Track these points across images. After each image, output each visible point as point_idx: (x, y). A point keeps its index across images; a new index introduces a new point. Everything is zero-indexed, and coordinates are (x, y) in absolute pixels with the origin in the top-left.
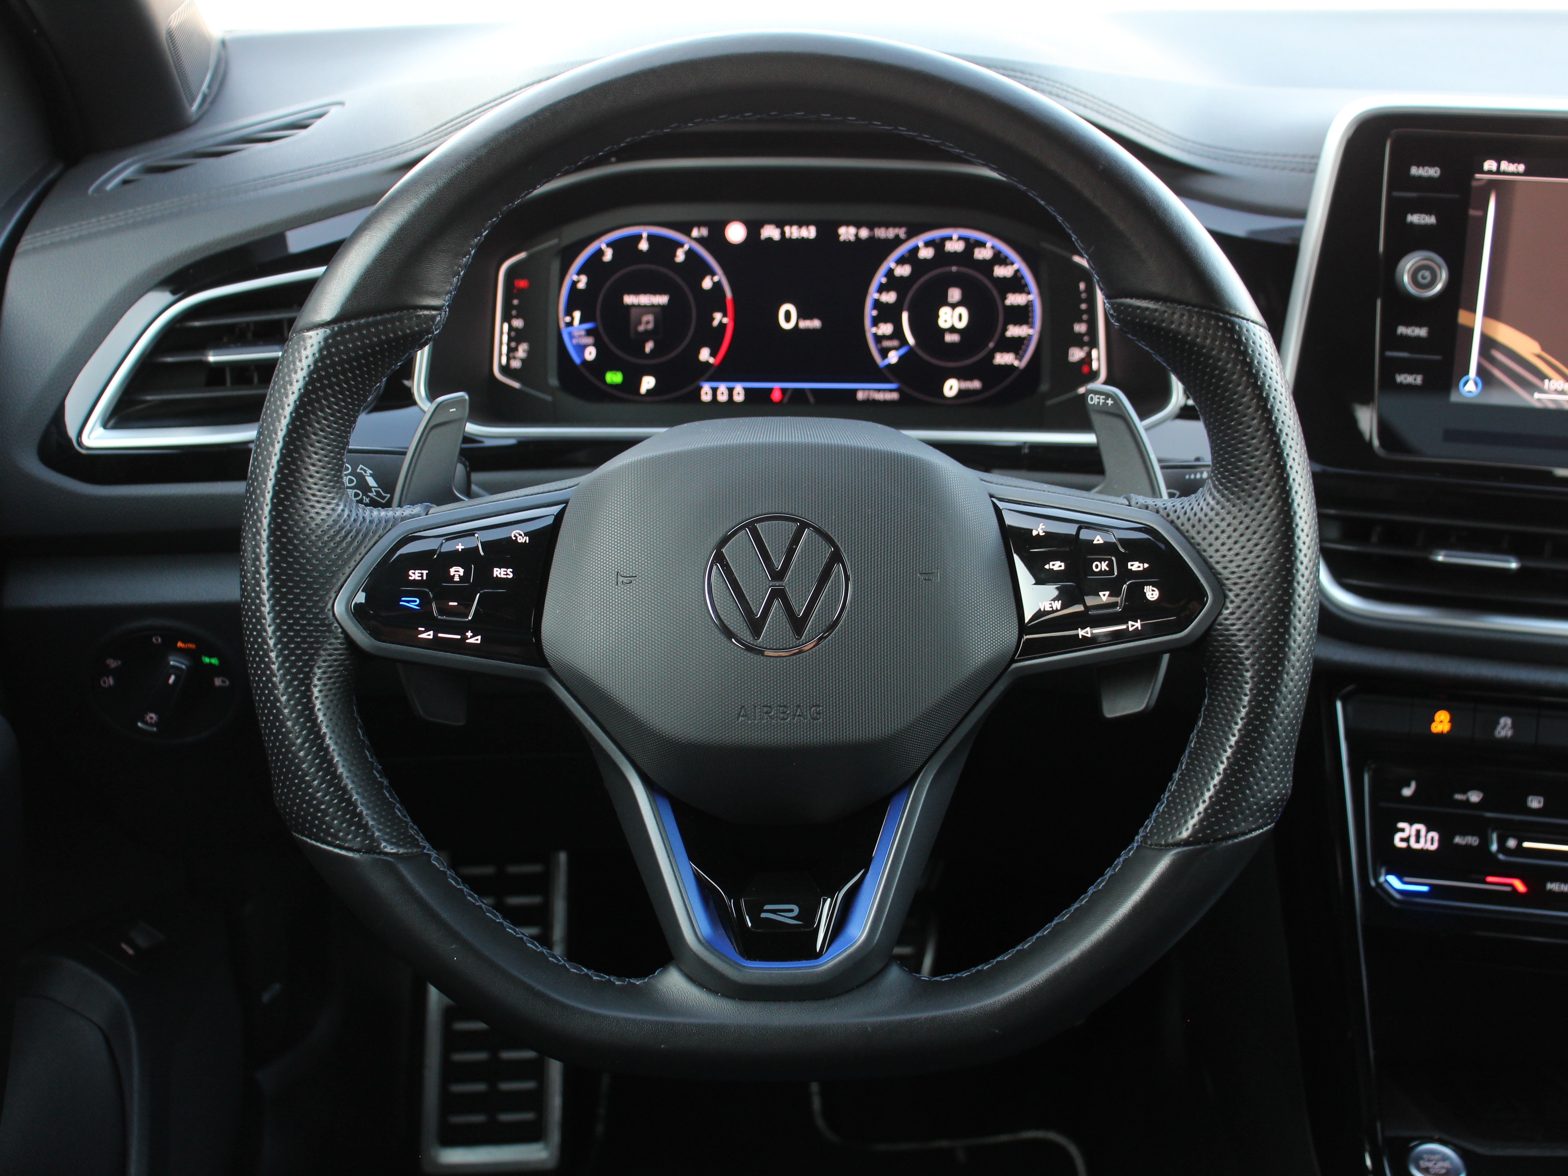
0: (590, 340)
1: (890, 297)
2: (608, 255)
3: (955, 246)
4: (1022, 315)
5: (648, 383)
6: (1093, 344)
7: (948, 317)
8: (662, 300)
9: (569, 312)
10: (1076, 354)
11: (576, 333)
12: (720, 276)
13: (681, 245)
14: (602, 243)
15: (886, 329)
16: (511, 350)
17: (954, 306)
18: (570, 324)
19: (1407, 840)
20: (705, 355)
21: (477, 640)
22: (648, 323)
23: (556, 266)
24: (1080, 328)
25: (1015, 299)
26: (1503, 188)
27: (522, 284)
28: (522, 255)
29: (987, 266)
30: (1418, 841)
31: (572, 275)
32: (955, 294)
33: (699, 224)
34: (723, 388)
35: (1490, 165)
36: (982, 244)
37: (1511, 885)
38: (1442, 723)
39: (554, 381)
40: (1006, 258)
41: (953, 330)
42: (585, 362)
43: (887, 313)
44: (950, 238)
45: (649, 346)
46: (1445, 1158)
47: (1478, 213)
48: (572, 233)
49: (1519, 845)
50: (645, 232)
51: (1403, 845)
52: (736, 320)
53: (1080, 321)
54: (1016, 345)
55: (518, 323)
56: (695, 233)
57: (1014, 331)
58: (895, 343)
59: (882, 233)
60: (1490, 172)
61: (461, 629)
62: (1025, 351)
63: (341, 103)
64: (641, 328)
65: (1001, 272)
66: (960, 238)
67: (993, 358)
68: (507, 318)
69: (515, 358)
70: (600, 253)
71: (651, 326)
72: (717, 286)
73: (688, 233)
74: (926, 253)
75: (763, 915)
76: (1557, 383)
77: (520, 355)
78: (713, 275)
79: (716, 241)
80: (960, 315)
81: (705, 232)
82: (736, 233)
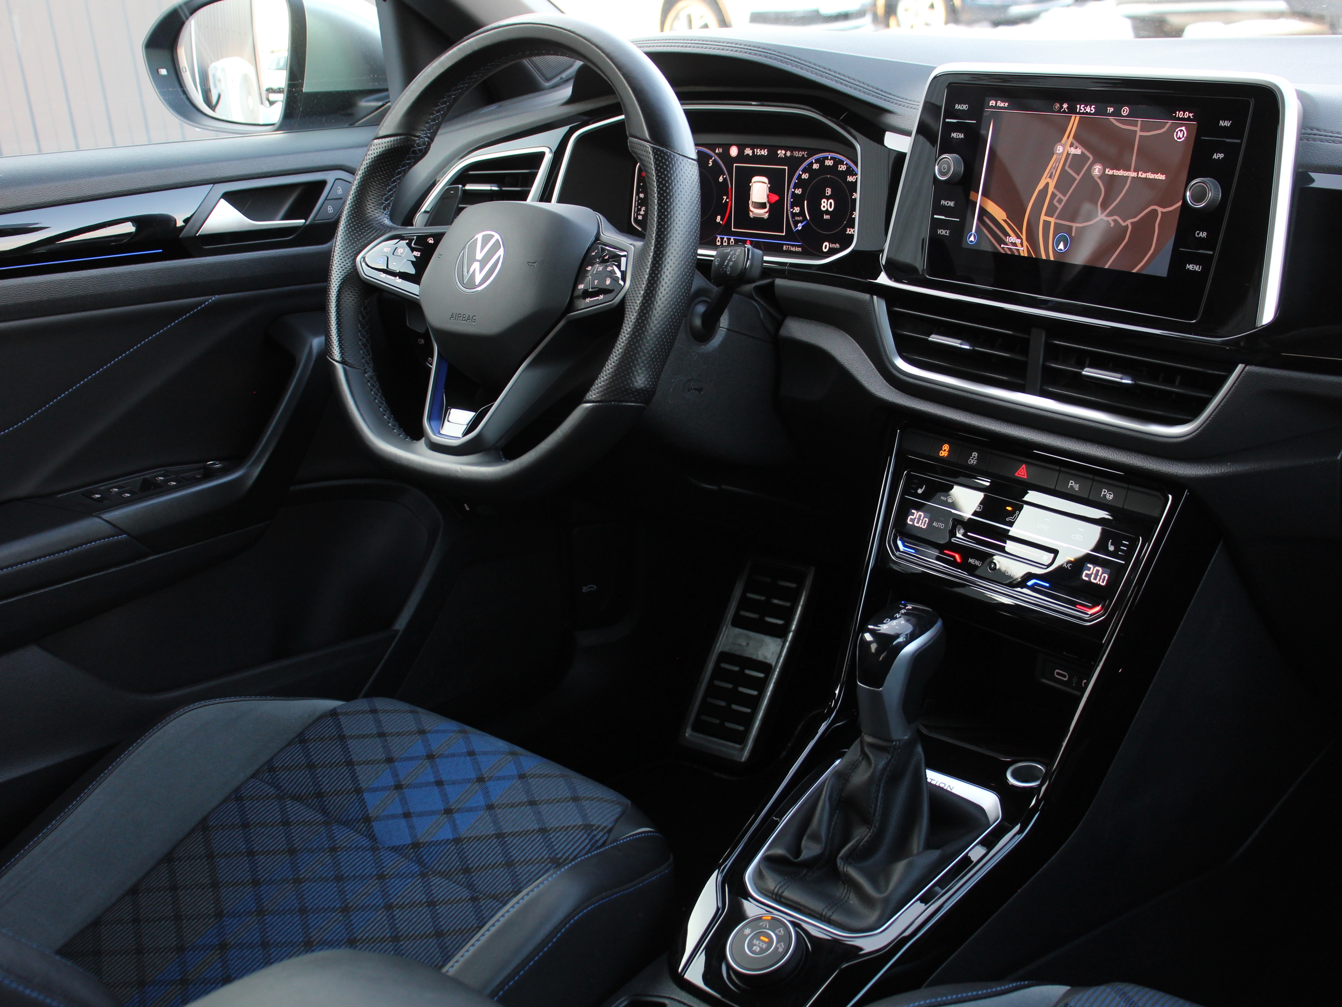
1: (798, 191)
3: (829, 163)
7: (825, 204)
12: (726, 175)
13: (711, 157)
15: (797, 210)
16: (639, 210)
17: (828, 199)
19: (913, 520)
20: (718, 219)
26: (997, 117)
27: (645, 175)
29: (843, 175)
30: (918, 522)
32: (829, 191)
33: (720, 146)
34: (725, 238)
35: (992, 103)
36: (842, 162)
37: (954, 557)
38: (945, 451)
40: (853, 171)
41: (827, 212)
43: (797, 200)
44: (827, 158)
47: (985, 131)
49: (965, 533)
51: (911, 523)
55: (642, 196)
56: (717, 151)
58: (801, 218)
59: (796, 154)
60: (992, 107)
65: (850, 179)
66: (832, 158)
67: (846, 231)
68: (638, 193)
69: (640, 214)
72: (725, 180)
73: (714, 152)
74: (816, 166)
76: (1013, 239)
77: (642, 213)
78: (724, 174)
79: (725, 156)
80: (831, 203)
81: (721, 150)
82: (734, 151)
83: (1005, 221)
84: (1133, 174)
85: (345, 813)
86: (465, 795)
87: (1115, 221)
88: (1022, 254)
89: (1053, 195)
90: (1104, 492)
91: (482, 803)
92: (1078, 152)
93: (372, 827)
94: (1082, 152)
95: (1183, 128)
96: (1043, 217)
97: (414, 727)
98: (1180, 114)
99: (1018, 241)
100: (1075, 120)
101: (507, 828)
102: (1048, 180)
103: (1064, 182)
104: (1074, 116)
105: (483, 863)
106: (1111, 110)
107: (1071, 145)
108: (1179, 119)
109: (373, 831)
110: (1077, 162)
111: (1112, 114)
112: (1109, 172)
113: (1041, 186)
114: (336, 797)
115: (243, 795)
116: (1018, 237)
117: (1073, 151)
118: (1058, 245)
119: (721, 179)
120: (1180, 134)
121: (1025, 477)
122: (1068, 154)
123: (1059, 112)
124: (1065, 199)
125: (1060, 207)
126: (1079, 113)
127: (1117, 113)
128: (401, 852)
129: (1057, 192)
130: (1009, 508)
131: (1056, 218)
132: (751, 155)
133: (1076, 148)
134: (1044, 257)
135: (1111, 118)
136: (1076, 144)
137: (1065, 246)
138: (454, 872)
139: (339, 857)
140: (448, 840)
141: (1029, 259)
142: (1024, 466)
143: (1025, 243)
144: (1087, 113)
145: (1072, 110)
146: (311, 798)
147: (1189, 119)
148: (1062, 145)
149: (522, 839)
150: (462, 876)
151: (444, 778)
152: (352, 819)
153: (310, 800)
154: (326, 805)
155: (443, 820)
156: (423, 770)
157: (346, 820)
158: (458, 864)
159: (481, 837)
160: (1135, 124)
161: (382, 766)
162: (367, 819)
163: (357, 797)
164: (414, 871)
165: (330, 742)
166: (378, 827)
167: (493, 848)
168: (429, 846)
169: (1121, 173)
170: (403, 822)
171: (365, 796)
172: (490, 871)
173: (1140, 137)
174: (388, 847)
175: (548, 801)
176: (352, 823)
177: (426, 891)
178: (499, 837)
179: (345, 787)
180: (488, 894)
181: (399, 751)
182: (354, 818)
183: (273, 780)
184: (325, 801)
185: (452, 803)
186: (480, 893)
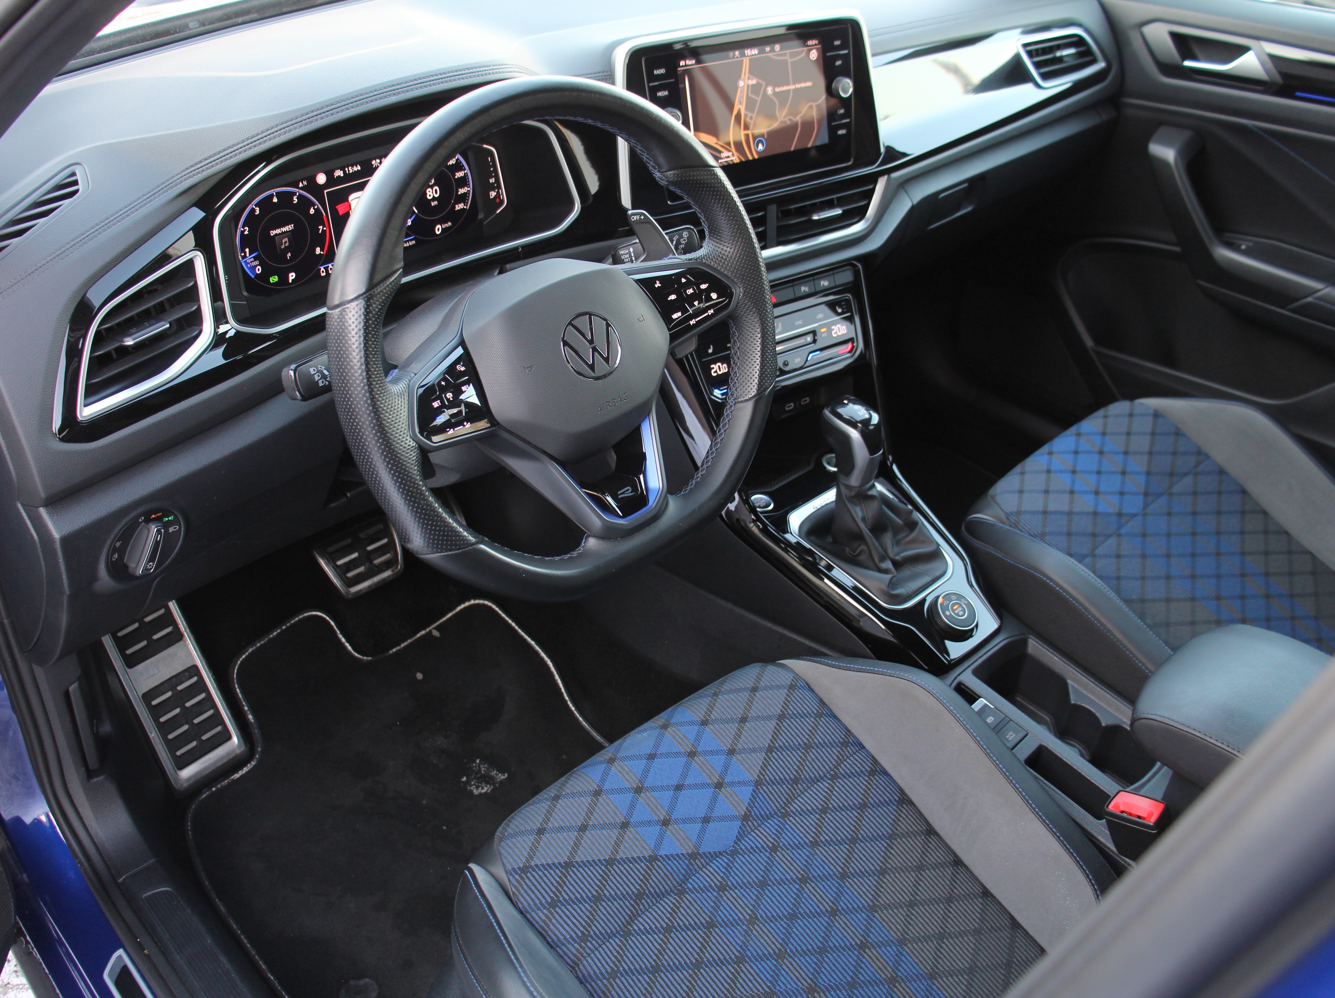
0: (257, 262)
2: (258, 212)
4: (463, 182)
5: (292, 276)
6: (499, 187)
7: (431, 193)
8: (291, 227)
9: (243, 250)
10: (493, 194)
11: (249, 261)
12: (317, 205)
13: (295, 194)
14: (252, 205)
17: (432, 187)
18: (244, 257)
19: (716, 372)
20: (318, 251)
22: (286, 242)
24: (492, 180)
25: (459, 174)
26: (689, 72)
30: (720, 370)
31: (241, 229)
32: (432, 180)
33: (302, 180)
34: (330, 266)
35: (682, 63)
39: (245, 292)
41: (434, 199)
42: (257, 276)
45: (289, 255)
47: (683, 86)
50: (273, 191)
51: (716, 374)
53: (491, 177)
54: (463, 198)
56: (301, 185)
57: (461, 191)
60: (683, 66)
62: (468, 200)
64: (283, 247)
65: (450, 162)
67: (454, 208)
70: (253, 210)
71: (287, 244)
72: (317, 210)
73: (297, 187)
75: (620, 497)
76: (725, 154)
78: (314, 205)
79: (312, 186)
80: (436, 190)
81: (305, 183)
82: (321, 179)
83: (717, 144)
84: (792, 87)
86: (706, 770)
87: (790, 120)
88: (735, 162)
89: (746, 115)
90: (822, 283)
92: (755, 82)
93: (704, 853)
94: (758, 83)
95: (814, 51)
96: (742, 133)
97: (586, 799)
98: (810, 43)
99: (730, 154)
100: (746, 62)
101: (765, 743)
102: (740, 106)
103: (750, 105)
104: (744, 59)
106: (768, 49)
107: (749, 79)
108: (810, 46)
109: (710, 853)
110: (755, 89)
111: (770, 51)
112: (777, 90)
113: (735, 112)
116: (729, 151)
117: (751, 82)
118: (758, 146)
119: (312, 211)
120: (813, 55)
122: (748, 86)
123: (734, 58)
124: (754, 116)
126: (748, 56)
127: (772, 50)
128: (746, 833)
129: (747, 113)
131: (753, 130)
132: (342, 175)
133: (752, 80)
134: (751, 158)
135: (770, 54)
136: (751, 77)
137: (763, 145)
139: (735, 883)
141: (741, 163)
143: (735, 154)
144: (753, 55)
145: (743, 55)
147: (816, 45)
148: (742, 80)
149: (784, 734)
150: (799, 786)
151: (675, 782)
152: (685, 870)
153: (641, 907)
154: (655, 891)
155: (727, 791)
156: (652, 799)
157: (684, 876)
158: (784, 786)
159: (763, 763)
160: (785, 54)
161: (628, 832)
162: (693, 856)
163: (659, 861)
164: (778, 823)
165: (569, 877)
166: (707, 847)
167: (782, 757)
168: (752, 808)
169: (785, 88)
170: (712, 825)
171: (662, 853)
172: (807, 763)
173: (792, 63)
174: (735, 843)
175: (746, 708)
176: (691, 870)
177: (806, 814)
178: (770, 749)
179: (641, 870)
180: (832, 767)
181: (614, 816)
182: (685, 868)
183: (600, 939)
184: (650, 892)
185: (709, 781)
186: (829, 773)
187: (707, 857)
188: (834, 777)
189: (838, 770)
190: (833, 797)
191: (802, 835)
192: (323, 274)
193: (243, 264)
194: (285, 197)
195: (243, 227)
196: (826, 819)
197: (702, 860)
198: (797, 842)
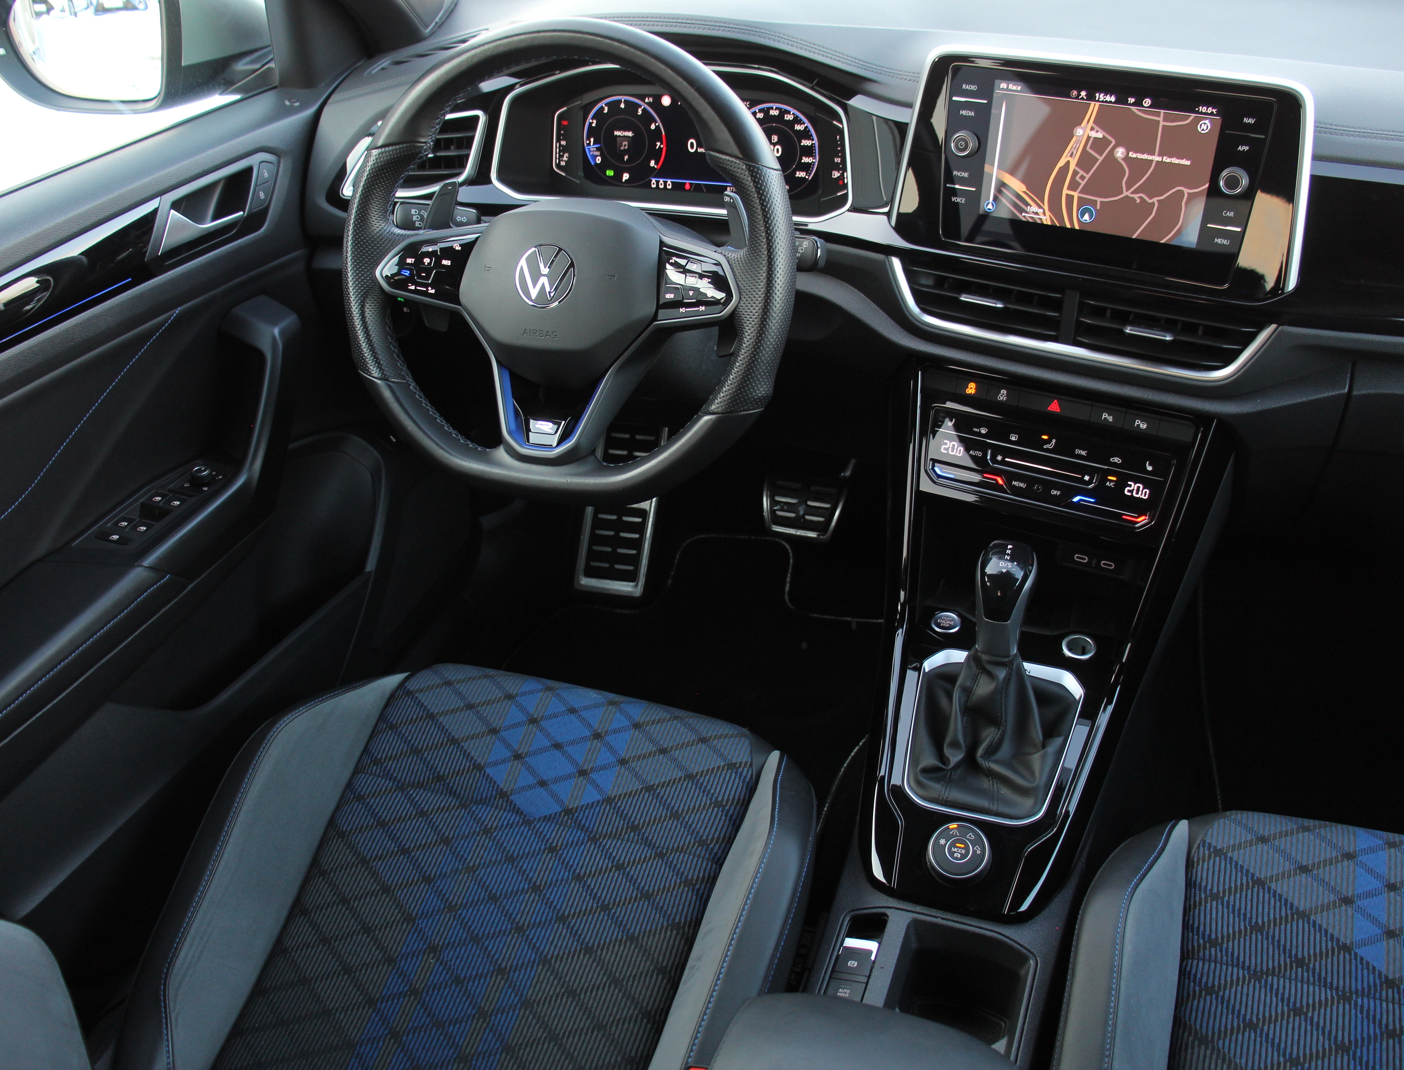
0: (598, 153)
2: (606, 111)
3: (774, 113)
4: (809, 151)
5: (626, 176)
6: (844, 169)
8: (630, 134)
9: (588, 139)
10: (836, 175)
11: (592, 150)
12: (659, 123)
13: (641, 106)
14: (603, 104)
16: (561, 156)
17: (774, 145)
18: (589, 144)
19: (947, 449)
20: (652, 163)
21: (433, 291)
22: (625, 145)
23: (581, 115)
24: (838, 160)
25: (805, 143)
26: (1009, 98)
27: (565, 123)
28: (565, 108)
29: (791, 124)
30: (953, 451)
31: (589, 120)
32: (775, 138)
33: (649, 96)
34: (661, 181)
35: (1003, 85)
36: (789, 112)
37: (997, 480)
38: (971, 389)
39: (581, 174)
40: (801, 120)
42: (596, 164)
44: (772, 108)
45: (626, 157)
46: (953, 620)
47: (997, 112)
48: (587, 98)
49: (1003, 459)
50: (623, 98)
51: (946, 452)
52: (667, 146)
53: (838, 157)
54: (807, 167)
55: (563, 143)
56: (647, 101)
57: (805, 160)
60: (1003, 89)
61: (426, 286)
62: (811, 171)
63: (487, 29)
64: (622, 148)
65: (798, 127)
66: (777, 109)
67: (795, 174)
68: (558, 140)
69: (563, 160)
70: (602, 108)
71: (626, 147)
72: (658, 127)
73: (644, 101)
74: (760, 116)
76: (1034, 208)
77: (565, 159)
78: (656, 122)
79: (656, 104)
80: (778, 150)
81: (651, 100)
82: (666, 101)
83: (1025, 192)
84: (1157, 158)
85: (476, 791)
86: (590, 754)
87: (1140, 198)
88: (1045, 223)
89: (1075, 173)
90: (1137, 422)
91: (612, 759)
92: (1100, 135)
93: (512, 801)
94: (1104, 136)
95: (1207, 122)
96: (1065, 191)
97: (498, 694)
98: (1204, 109)
99: (1040, 211)
100: (1094, 108)
101: (653, 781)
102: (1069, 159)
103: (1085, 161)
104: (1093, 103)
105: (648, 819)
106: (1132, 100)
107: (1092, 129)
108: (1202, 113)
109: (515, 804)
110: (1099, 145)
111: (1133, 104)
112: (1133, 155)
113: (1061, 163)
114: (458, 778)
115: (362, 794)
116: (1040, 207)
117: (1094, 134)
118: (1083, 216)
119: (653, 127)
120: (1204, 127)
121: (1059, 411)
122: (1089, 138)
123: (1077, 98)
124: (1087, 177)
125: (1083, 183)
126: (1098, 101)
127: (1138, 103)
128: (555, 821)
129: (1078, 170)
130: (1045, 437)
131: (1080, 192)
133: (1097, 132)
134: (1068, 226)
135: (1133, 108)
136: (1096, 128)
137: (1091, 217)
138: (621, 831)
139: (498, 838)
140: (598, 802)
141: (1052, 227)
142: (1056, 401)
143: (1047, 213)
144: (1106, 102)
145: (1091, 97)
146: (432, 783)
147: (1212, 114)
148: (1082, 128)
149: (673, 789)
150: (632, 834)
151: (559, 740)
152: (486, 796)
153: (433, 785)
154: (452, 787)
155: (582, 781)
156: (532, 735)
157: (481, 799)
158: (622, 822)
159: (631, 792)
160: (1158, 115)
161: (489, 738)
162: (503, 795)
163: (480, 773)
164: (581, 838)
165: (421, 723)
166: (518, 800)
167: (649, 802)
168: (581, 810)
169: (1145, 157)
170: (542, 791)
171: (488, 771)
172: (660, 825)
173: (1163, 126)
174: (540, 819)
175: (678, 745)
176: (490, 801)
177: (606, 856)
178: (649, 789)
179: (463, 766)
180: (671, 848)
181: (497, 720)
182: (489, 795)
183: (384, 772)
184: (449, 783)
185: (581, 763)
186: (663, 848)
187: (510, 806)
188: (661, 855)
189: (671, 853)
190: (639, 866)
191: (581, 863)
192: (654, 186)
193: (587, 150)
194: (632, 107)
195: (592, 119)
196: (612, 874)
197: (505, 804)
198: (571, 863)
